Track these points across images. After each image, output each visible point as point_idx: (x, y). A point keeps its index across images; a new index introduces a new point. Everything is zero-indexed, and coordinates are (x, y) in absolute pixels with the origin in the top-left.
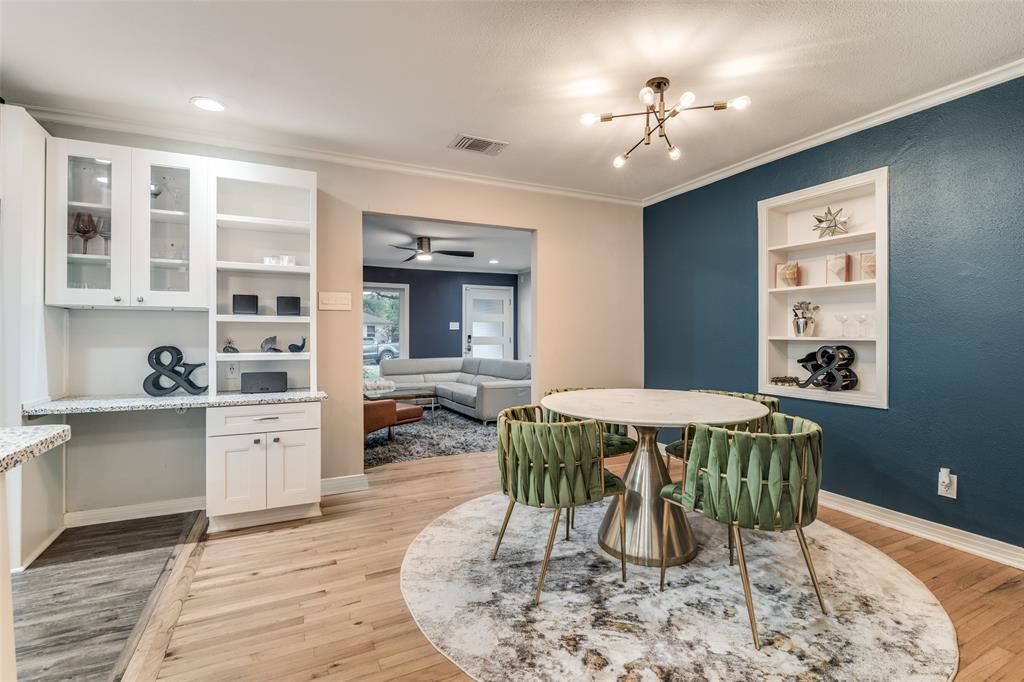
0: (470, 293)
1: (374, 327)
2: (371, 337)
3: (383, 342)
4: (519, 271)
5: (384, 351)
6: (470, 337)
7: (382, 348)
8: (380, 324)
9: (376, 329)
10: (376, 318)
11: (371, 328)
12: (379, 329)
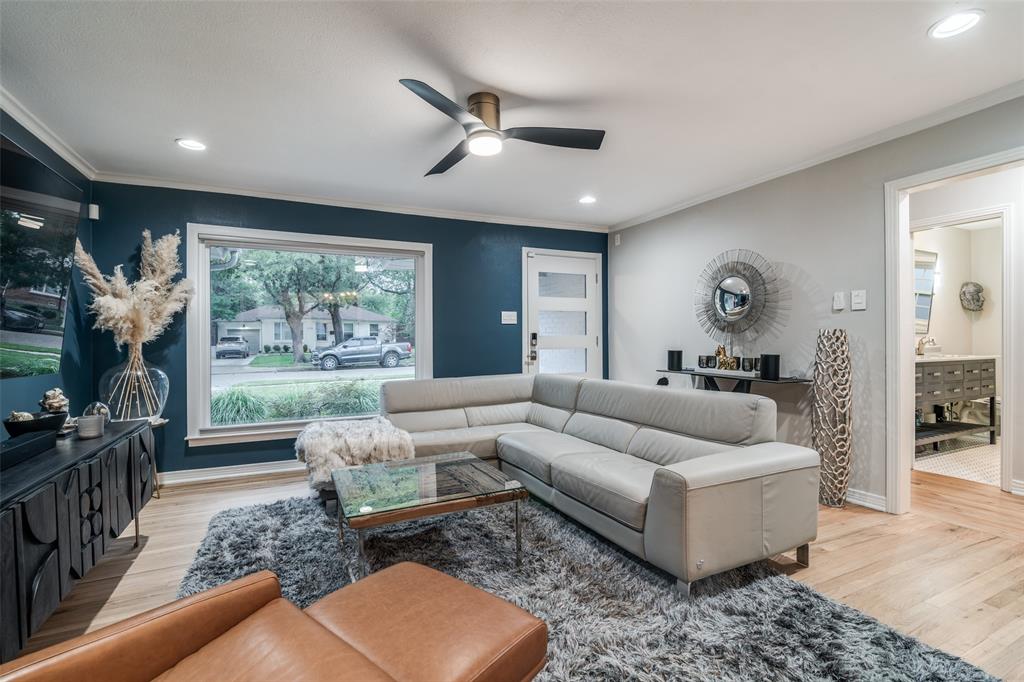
0: (536, 262)
1: (377, 326)
2: (374, 335)
3: (387, 342)
4: (610, 227)
5: (388, 352)
6: (534, 336)
7: (386, 348)
8: (384, 322)
9: (379, 327)
10: (379, 316)
11: (374, 326)
12: (383, 327)
